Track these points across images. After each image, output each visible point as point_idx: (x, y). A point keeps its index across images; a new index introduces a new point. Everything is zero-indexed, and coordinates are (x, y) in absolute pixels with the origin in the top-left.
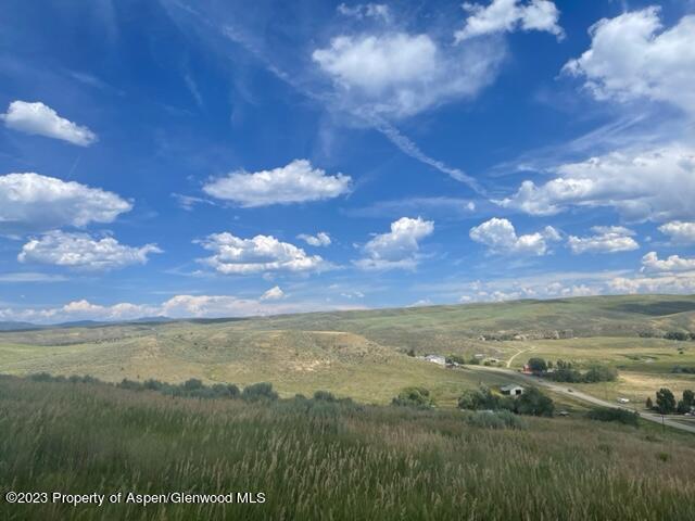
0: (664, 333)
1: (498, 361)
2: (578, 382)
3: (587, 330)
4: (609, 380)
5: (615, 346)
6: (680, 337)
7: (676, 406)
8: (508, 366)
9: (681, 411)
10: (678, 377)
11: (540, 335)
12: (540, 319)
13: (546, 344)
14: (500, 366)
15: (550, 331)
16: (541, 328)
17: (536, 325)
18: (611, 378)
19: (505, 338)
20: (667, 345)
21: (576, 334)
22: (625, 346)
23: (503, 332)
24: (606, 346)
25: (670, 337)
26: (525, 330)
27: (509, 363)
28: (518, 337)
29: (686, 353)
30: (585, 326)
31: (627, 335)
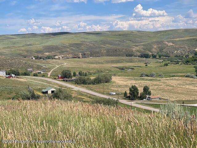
0: (139, 54)
1: (42, 72)
2: (89, 84)
3: (98, 53)
4: (106, 82)
5: (112, 62)
6: (147, 56)
7: (139, 95)
8: (49, 76)
9: (141, 98)
11: (71, 56)
12: (71, 45)
13: (74, 61)
14: (43, 76)
15: (76, 53)
16: (72, 51)
17: (68, 50)
18: (108, 81)
19: (49, 57)
20: (140, 61)
21: (92, 55)
22: (118, 62)
23: (47, 54)
24: (108, 62)
25: (142, 56)
26: (61, 53)
27: (49, 74)
28: (56, 57)
30: (97, 50)
31: (119, 55)
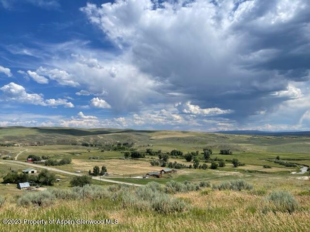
0: (81, 143)
1: (10, 157)
2: (56, 165)
3: (50, 142)
4: (68, 164)
5: (64, 149)
6: (86, 145)
7: (100, 172)
8: (16, 159)
9: (101, 174)
10: (92, 161)
11: (28, 144)
12: (27, 136)
13: (33, 148)
14: (12, 159)
15: (33, 142)
16: (28, 141)
17: (25, 139)
19: (8, 145)
20: (83, 149)
21: (45, 144)
22: (68, 149)
23: (7, 142)
24: (60, 149)
25: (83, 145)
26: (20, 141)
27: (16, 158)
28: (16, 145)
29: (91, 151)
31: (67, 144)
